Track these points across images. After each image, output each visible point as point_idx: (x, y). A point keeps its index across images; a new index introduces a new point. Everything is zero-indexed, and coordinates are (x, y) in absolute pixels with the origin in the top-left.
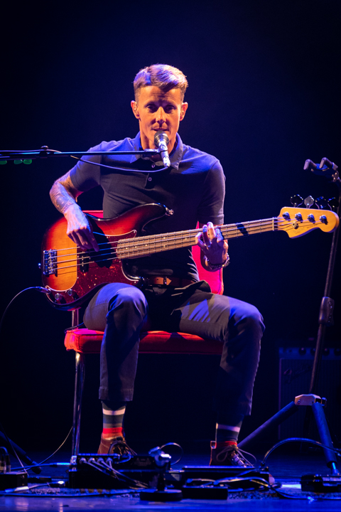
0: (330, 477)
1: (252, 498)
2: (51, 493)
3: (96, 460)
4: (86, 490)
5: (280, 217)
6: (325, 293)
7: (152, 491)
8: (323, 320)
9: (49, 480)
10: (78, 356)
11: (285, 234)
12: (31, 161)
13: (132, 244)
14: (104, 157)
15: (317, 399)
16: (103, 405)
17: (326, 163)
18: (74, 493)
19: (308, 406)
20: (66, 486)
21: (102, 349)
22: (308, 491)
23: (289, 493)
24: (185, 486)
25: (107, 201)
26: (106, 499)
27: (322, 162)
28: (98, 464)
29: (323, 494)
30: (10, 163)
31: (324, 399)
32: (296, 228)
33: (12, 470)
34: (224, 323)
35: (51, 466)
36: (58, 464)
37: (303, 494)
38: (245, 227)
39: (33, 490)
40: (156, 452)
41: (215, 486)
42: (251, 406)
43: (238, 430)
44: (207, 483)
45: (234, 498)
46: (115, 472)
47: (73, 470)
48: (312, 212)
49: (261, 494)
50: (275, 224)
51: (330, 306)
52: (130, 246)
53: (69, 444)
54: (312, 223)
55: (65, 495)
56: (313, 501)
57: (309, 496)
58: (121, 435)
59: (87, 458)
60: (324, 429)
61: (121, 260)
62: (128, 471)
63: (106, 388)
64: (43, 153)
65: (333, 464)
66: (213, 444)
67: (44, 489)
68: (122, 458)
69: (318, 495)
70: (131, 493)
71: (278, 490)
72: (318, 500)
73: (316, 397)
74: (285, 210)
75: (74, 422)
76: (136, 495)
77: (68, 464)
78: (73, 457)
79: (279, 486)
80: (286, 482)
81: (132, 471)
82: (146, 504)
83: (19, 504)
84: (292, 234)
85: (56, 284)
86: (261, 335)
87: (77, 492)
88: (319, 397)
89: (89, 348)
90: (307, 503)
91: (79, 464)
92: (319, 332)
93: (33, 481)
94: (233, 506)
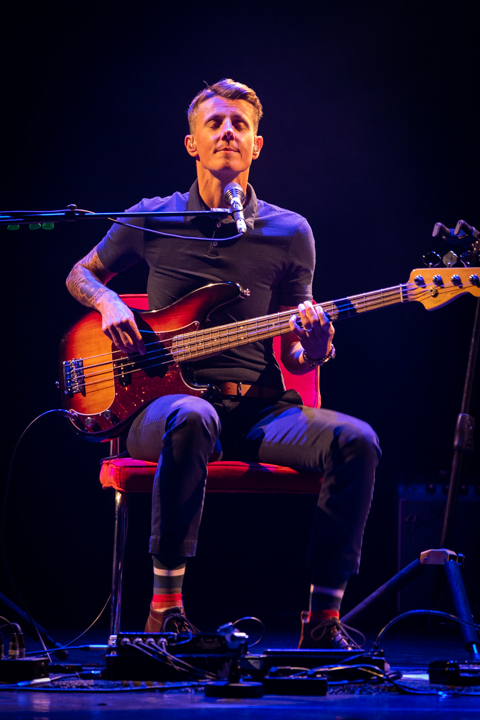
0: (469, 664)
1: (361, 693)
2: (82, 687)
3: (144, 641)
4: (131, 682)
5: (411, 283)
6: (463, 409)
7: (222, 683)
8: (458, 446)
9: (79, 669)
10: (118, 497)
12: (53, 225)
13: (194, 341)
14: (149, 220)
15: (451, 556)
16: (155, 561)
17: (463, 227)
18: (113, 687)
19: (439, 566)
20: (104, 676)
22: (438, 683)
23: (412, 686)
24: (267, 677)
25: (154, 281)
26: (158, 694)
27: (458, 226)
28: (147, 646)
29: (459, 688)
30: (24, 227)
31: (462, 555)
32: (436, 295)
33: (27, 656)
34: (324, 445)
35: (81, 649)
36: (91, 646)
37: (432, 688)
38: (353, 303)
39: (56, 683)
40: (227, 630)
41: (309, 676)
42: (359, 562)
43: (340, 594)
44: (298, 673)
45: (336, 693)
46: (171, 657)
47: (111, 654)
49: (374, 687)
50: (404, 293)
51: (469, 426)
52: (189, 343)
53: (106, 619)
54: (457, 288)
55: (101, 689)
56: (446, 698)
57: (441, 690)
58: (180, 605)
59: (132, 638)
60: (461, 597)
61: (179, 363)
62: (187, 655)
63: (159, 537)
64: (70, 215)
65: (474, 646)
66: (305, 616)
67: (71, 682)
68: (180, 638)
69: (453, 689)
70: (192, 687)
71: (396, 682)
72: (454, 696)
73: (449, 552)
74: (416, 273)
75: (113, 587)
76: (200, 689)
77: (106, 646)
78: (112, 636)
79: (399, 676)
80: (409, 671)
81: (195, 656)
82: (213, 702)
83: (37, 701)
84: (429, 304)
85: (84, 405)
86: (376, 463)
87: (118, 685)
88: (453, 553)
89: (134, 485)
90: (437, 701)
91: (120, 646)
92: (454, 462)
93: (56, 670)
94: (334, 703)
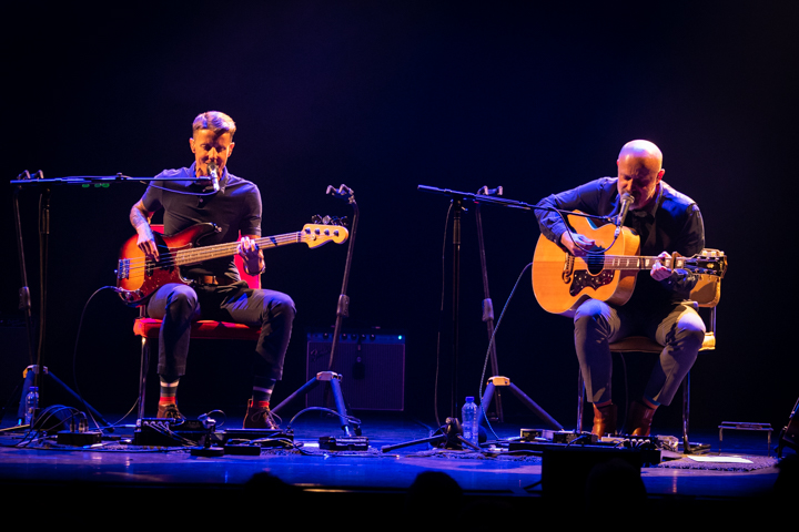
0: (342, 438)
1: (280, 454)
2: (120, 449)
3: (156, 424)
5: (303, 232)
6: (342, 292)
7: (200, 448)
8: (340, 313)
9: (119, 439)
10: (144, 340)
11: (306, 244)
12: (109, 186)
13: (188, 254)
14: (165, 183)
15: (335, 376)
16: (161, 379)
17: (344, 189)
18: (138, 449)
20: (133, 443)
21: (161, 334)
22: (324, 449)
23: (309, 451)
24: (226, 445)
25: (166, 217)
26: (163, 454)
27: (341, 188)
28: (158, 426)
29: (336, 452)
30: (92, 186)
31: (341, 376)
32: (315, 240)
33: (89, 431)
34: (264, 308)
35: (121, 427)
36: (127, 426)
37: (320, 452)
38: (276, 239)
39: (105, 447)
40: (204, 418)
41: (250, 445)
42: (282, 373)
43: (270, 392)
44: (245, 443)
45: (265, 455)
46: (171, 433)
47: (138, 431)
48: (328, 228)
49: (287, 452)
50: (299, 237)
51: (345, 301)
52: (186, 255)
53: (136, 410)
54: (327, 236)
55: (131, 451)
56: (328, 458)
57: (325, 453)
58: (174, 402)
59: (150, 421)
60: (340, 399)
62: (181, 432)
63: (163, 365)
64: (118, 179)
65: (346, 428)
67: (114, 446)
69: (332, 453)
70: (183, 450)
71: (300, 448)
72: (332, 457)
73: (334, 374)
74: (307, 226)
75: (140, 392)
76: (188, 451)
77: (134, 426)
78: (138, 420)
79: (302, 445)
80: (308, 441)
81: (185, 432)
82: (195, 459)
83: (94, 458)
84: (312, 245)
85: (128, 286)
86: (293, 317)
87: (141, 449)
88: (336, 374)
89: (151, 333)
90: (323, 459)
91: (143, 427)
92: (337, 322)
93: (106, 439)
94: (264, 461)
